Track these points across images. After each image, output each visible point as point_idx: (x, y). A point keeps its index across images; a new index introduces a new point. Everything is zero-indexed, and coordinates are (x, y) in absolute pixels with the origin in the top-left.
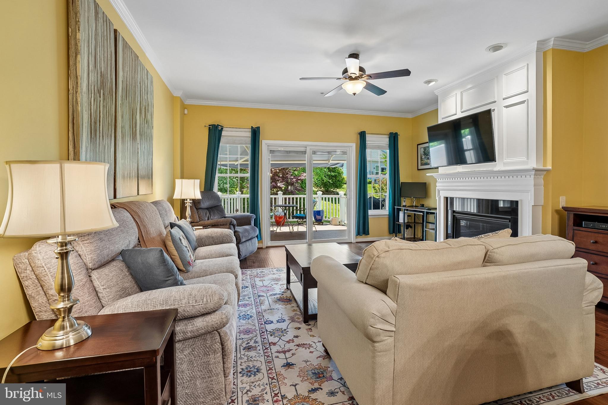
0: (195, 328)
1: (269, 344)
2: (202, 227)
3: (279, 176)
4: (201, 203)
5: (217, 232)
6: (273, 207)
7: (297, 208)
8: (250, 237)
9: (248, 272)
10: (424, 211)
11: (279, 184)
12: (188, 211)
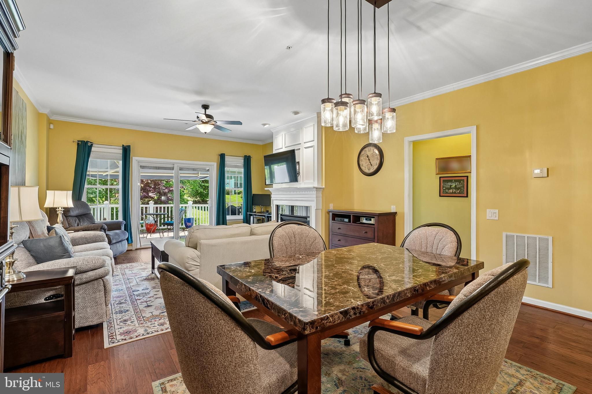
0: (88, 276)
1: (136, 300)
2: (73, 232)
3: (151, 187)
4: (71, 211)
5: (90, 234)
6: (144, 215)
7: (168, 216)
8: (120, 240)
9: (119, 266)
10: (265, 216)
11: (150, 194)
12: (60, 218)
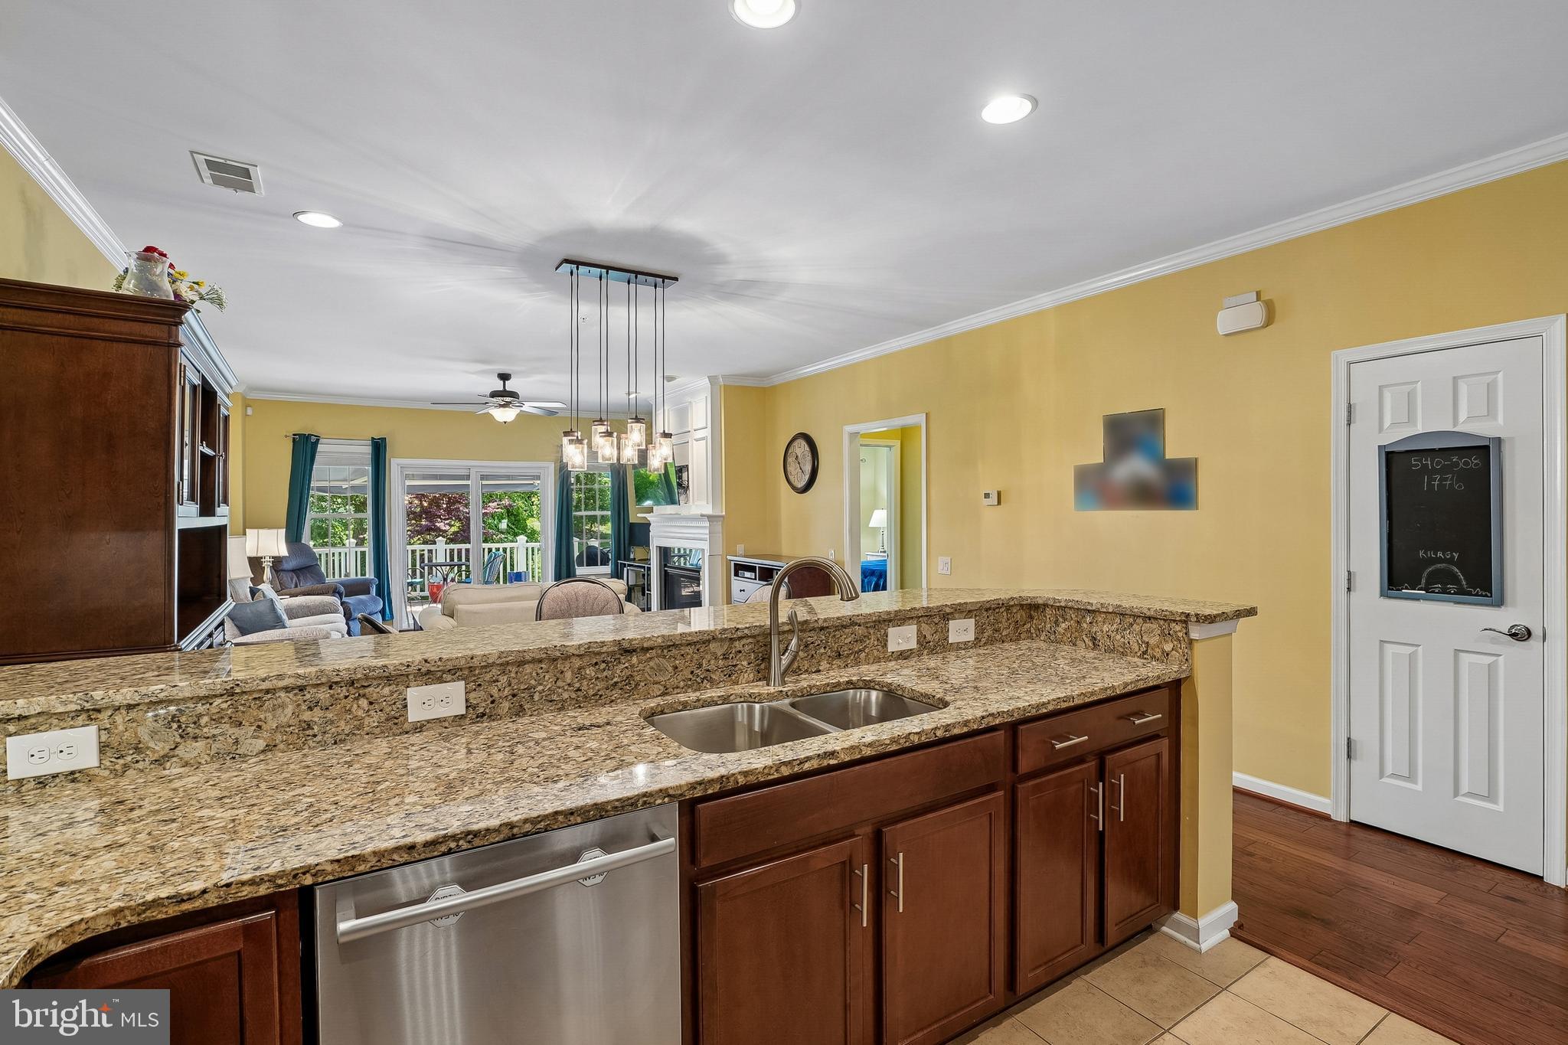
2: (289, 596)
4: (285, 562)
5: (315, 600)
6: (426, 568)
11: (438, 524)
12: (268, 574)
